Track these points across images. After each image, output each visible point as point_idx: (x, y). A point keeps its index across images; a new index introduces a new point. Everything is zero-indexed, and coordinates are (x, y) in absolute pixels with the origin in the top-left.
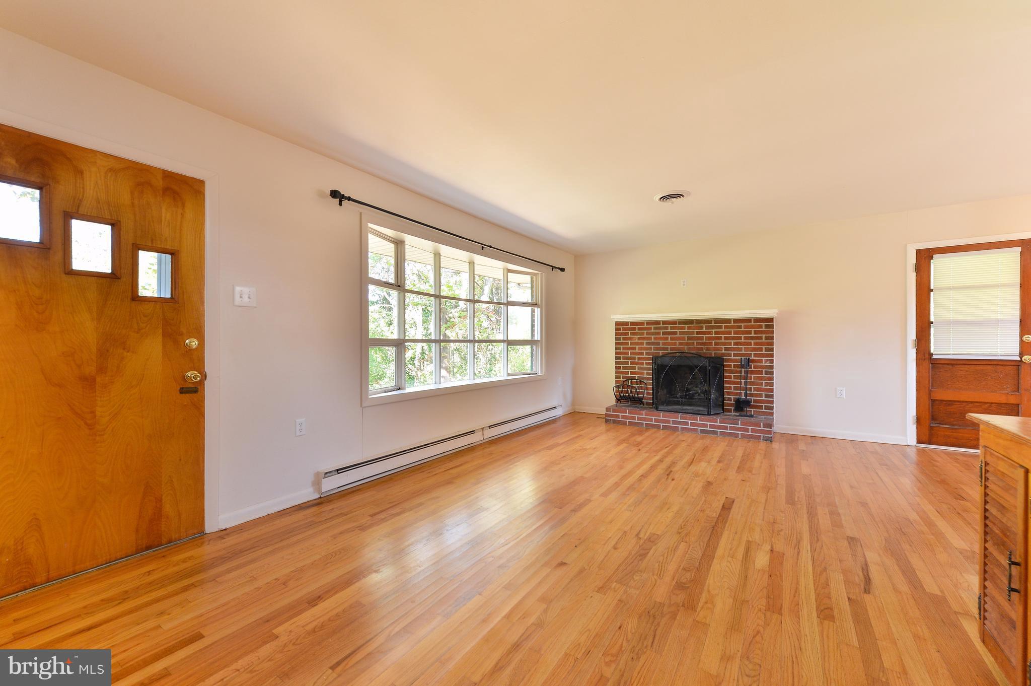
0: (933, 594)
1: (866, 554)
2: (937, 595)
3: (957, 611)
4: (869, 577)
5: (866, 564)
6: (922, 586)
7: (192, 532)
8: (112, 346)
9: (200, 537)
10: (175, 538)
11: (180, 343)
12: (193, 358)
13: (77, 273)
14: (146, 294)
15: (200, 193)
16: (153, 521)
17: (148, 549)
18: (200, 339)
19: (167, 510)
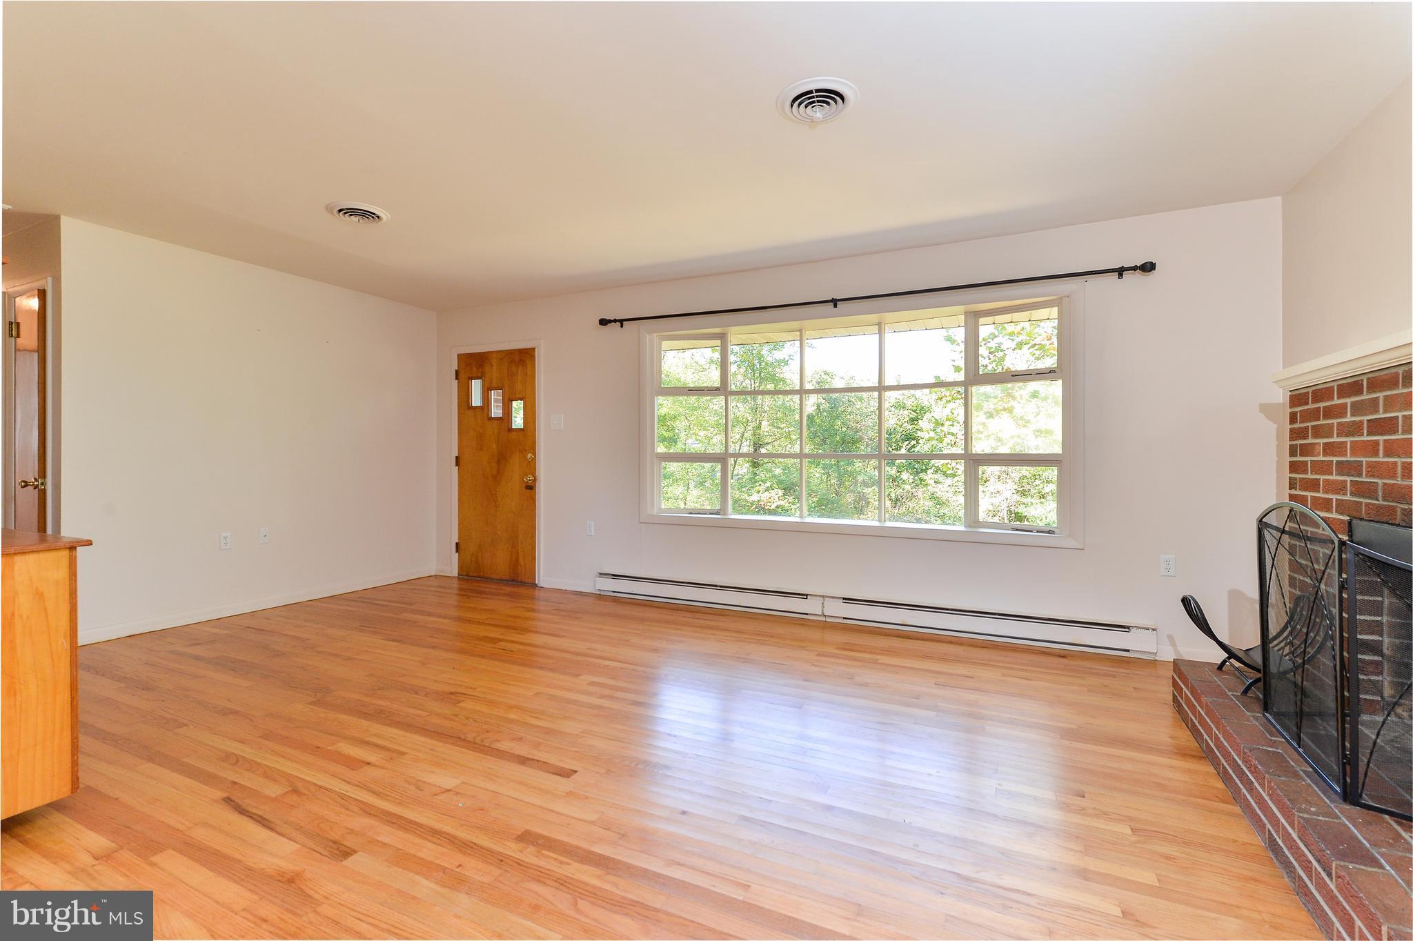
0: (161, 852)
1: (295, 844)
2: (155, 854)
3: (121, 851)
4: (245, 815)
5: (271, 829)
6: (181, 852)
7: (530, 581)
8: (501, 459)
9: (534, 586)
10: (524, 580)
11: (525, 457)
12: (531, 466)
13: (491, 419)
14: (513, 427)
15: (534, 356)
16: (515, 564)
17: (514, 581)
18: (534, 454)
19: (521, 560)
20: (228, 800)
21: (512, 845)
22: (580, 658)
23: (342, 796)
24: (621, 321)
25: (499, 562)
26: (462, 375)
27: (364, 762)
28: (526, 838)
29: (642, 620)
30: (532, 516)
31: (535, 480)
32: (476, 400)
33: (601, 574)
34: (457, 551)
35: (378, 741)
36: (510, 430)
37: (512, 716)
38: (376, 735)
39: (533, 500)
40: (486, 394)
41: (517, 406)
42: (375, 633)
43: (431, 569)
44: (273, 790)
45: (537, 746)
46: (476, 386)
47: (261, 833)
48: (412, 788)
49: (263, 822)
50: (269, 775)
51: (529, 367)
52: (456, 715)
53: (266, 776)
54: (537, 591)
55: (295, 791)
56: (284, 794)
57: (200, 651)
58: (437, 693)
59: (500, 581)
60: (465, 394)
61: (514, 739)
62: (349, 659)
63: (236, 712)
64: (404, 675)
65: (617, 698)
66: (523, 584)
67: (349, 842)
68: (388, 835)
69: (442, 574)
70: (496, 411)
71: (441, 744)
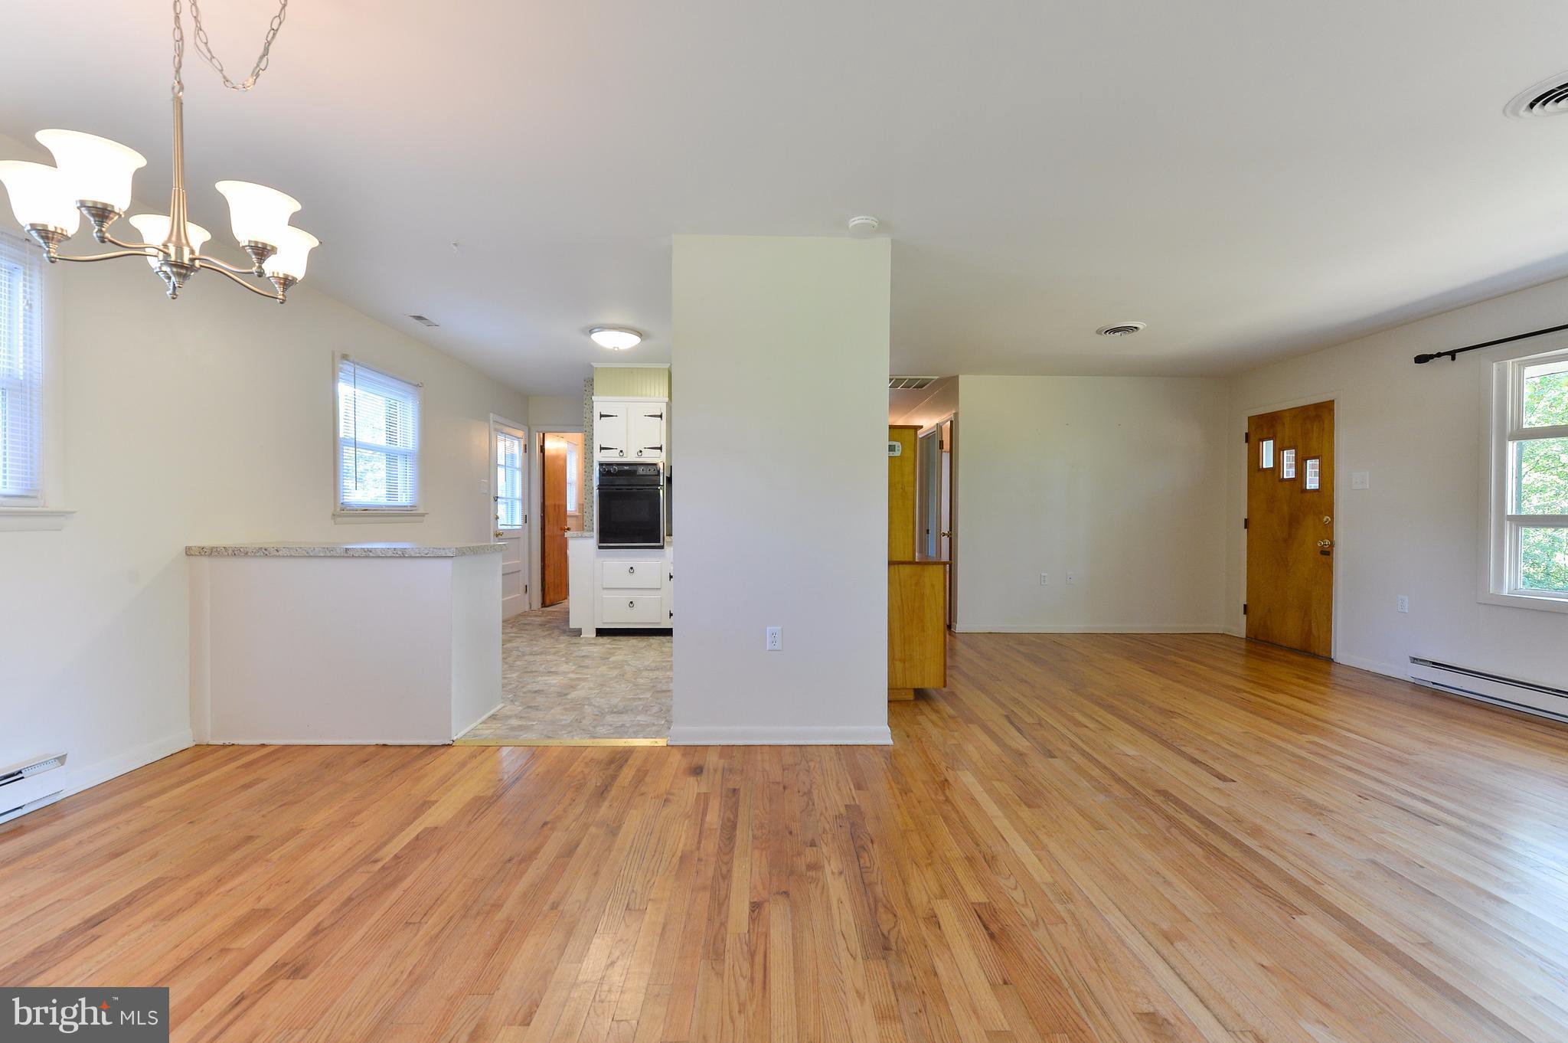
1: (1030, 743)
4: (1012, 725)
5: (1022, 734)
7: (1325, 654)
8: (1293, 521)
9: (1330, 660)
10: (1316, 651)
11: (1320, 520)
12: (1329, 529)
13: (1283, 480)
14: (1308, 488)
15: (1333, 410)
16: (1308, 635)
17: (1305, 651)
18: (1332, 518)
19: (1314, 631)
20: (1007, 717)
21: (1150, 792)
22: (1319, 723)
23: (1063, 735)
24: (1452, 354)
25: (1290, 629)
26: (1252, 438)
27: (1082, 724)
28: (1164, 793)
29: (1447, 716)
30: (1329, 585)
31: (1332, 545)
32: (1267, 462)
33: (1415, 659)
34: (1245, 613)
35: (1100, 719)
36: (1305, 491)
37: (1210, 738)
38: (1100, 716)
39: (1329, 568)
40: (1277, 453)
41: (1312, 467)
42: (1138, 663)
43: (1219, 627)
44: (1029, 720)
45: (1215, 759)
46: (1267, 448)
47: (1016, 734)
48: (1106, 746)
49: (1019, 730)
50: (1030, 713)
51: (1326, 422)
52: (1164, 724)
53: (1029, 713)
54: (1333, 666)
55: (1040, 724)
56: (1033, 724)
57: (1022, 649)
58: (1160, 708)
59: (1292, 650)
60: (1255, 456)
61: (1198, 749)
62: (1109, 673)
63: (1026, 682)
64: (1143, 692)
65: (1332, 759)
66: (1316, 656)
67: (1056, 753)
68: (1077, 757)
69: (1230, 634)
70: (1289, 472)
71: (1140, 733)
